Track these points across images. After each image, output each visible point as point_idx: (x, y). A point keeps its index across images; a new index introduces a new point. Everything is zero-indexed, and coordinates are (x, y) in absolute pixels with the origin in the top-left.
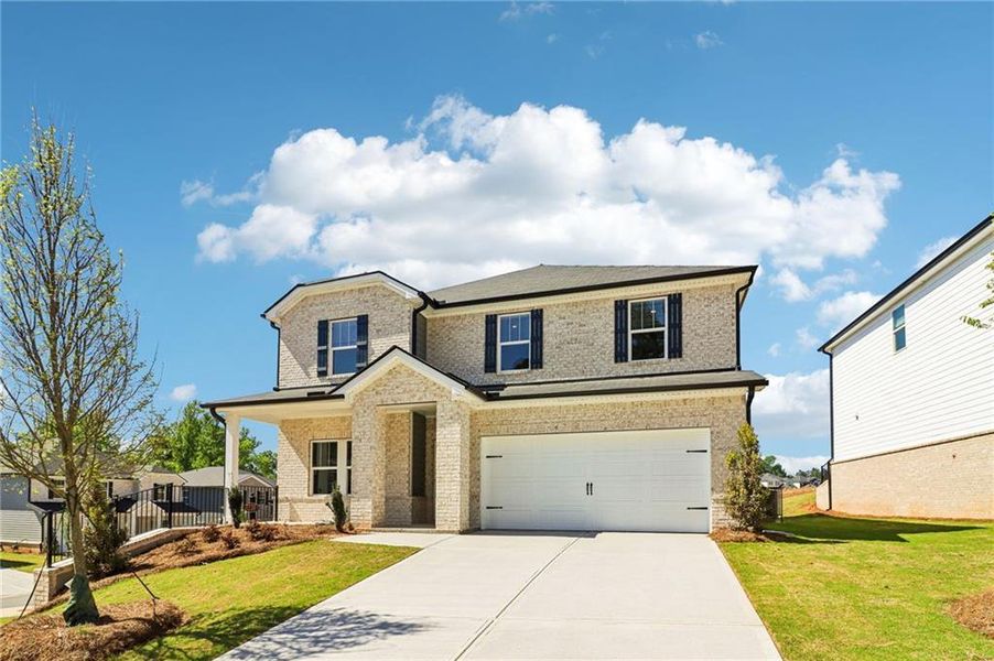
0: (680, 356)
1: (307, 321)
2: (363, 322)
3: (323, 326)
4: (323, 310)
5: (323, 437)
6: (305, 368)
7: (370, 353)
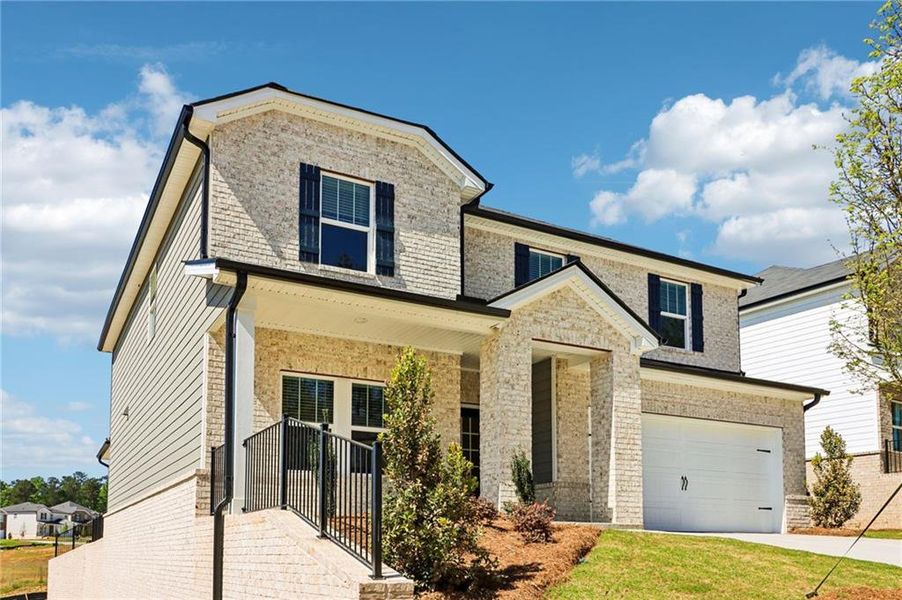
0: (702, 351)
1: (274, 154)
2: (386, 193)
3: (309, 175)
4: (308, 147)
5: (305, 368)
6: (272, 237)
7: (397, 247)
